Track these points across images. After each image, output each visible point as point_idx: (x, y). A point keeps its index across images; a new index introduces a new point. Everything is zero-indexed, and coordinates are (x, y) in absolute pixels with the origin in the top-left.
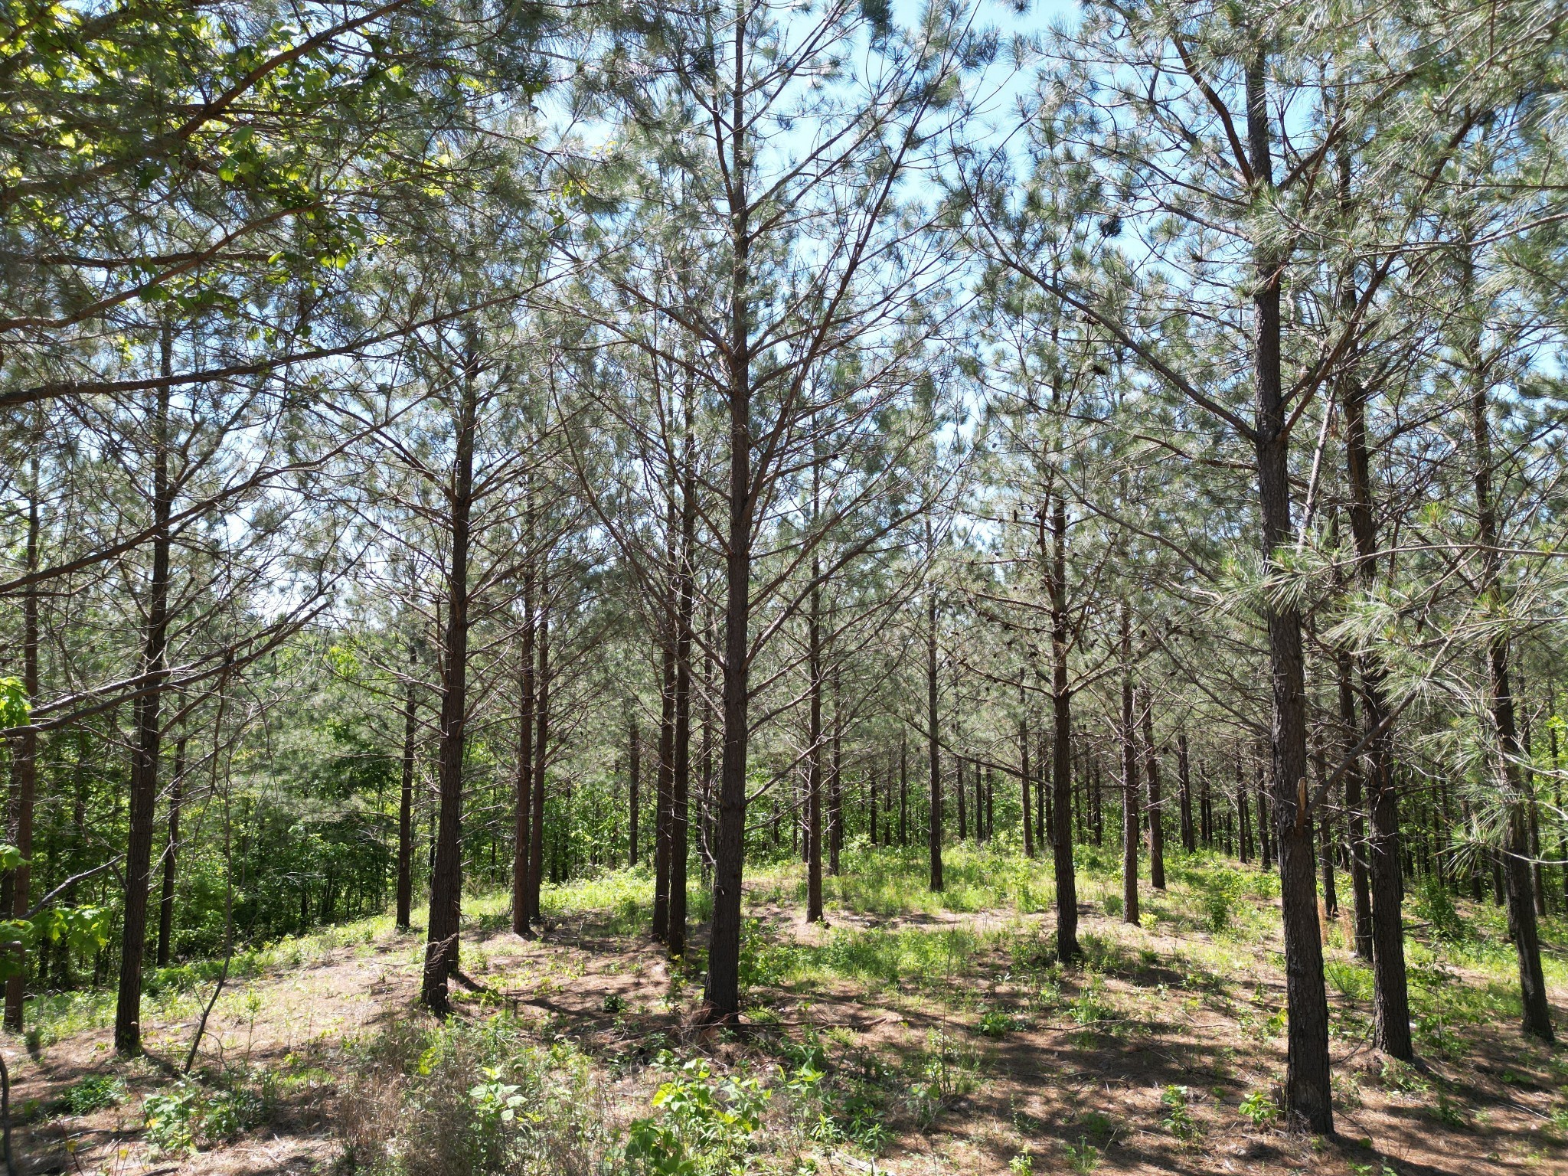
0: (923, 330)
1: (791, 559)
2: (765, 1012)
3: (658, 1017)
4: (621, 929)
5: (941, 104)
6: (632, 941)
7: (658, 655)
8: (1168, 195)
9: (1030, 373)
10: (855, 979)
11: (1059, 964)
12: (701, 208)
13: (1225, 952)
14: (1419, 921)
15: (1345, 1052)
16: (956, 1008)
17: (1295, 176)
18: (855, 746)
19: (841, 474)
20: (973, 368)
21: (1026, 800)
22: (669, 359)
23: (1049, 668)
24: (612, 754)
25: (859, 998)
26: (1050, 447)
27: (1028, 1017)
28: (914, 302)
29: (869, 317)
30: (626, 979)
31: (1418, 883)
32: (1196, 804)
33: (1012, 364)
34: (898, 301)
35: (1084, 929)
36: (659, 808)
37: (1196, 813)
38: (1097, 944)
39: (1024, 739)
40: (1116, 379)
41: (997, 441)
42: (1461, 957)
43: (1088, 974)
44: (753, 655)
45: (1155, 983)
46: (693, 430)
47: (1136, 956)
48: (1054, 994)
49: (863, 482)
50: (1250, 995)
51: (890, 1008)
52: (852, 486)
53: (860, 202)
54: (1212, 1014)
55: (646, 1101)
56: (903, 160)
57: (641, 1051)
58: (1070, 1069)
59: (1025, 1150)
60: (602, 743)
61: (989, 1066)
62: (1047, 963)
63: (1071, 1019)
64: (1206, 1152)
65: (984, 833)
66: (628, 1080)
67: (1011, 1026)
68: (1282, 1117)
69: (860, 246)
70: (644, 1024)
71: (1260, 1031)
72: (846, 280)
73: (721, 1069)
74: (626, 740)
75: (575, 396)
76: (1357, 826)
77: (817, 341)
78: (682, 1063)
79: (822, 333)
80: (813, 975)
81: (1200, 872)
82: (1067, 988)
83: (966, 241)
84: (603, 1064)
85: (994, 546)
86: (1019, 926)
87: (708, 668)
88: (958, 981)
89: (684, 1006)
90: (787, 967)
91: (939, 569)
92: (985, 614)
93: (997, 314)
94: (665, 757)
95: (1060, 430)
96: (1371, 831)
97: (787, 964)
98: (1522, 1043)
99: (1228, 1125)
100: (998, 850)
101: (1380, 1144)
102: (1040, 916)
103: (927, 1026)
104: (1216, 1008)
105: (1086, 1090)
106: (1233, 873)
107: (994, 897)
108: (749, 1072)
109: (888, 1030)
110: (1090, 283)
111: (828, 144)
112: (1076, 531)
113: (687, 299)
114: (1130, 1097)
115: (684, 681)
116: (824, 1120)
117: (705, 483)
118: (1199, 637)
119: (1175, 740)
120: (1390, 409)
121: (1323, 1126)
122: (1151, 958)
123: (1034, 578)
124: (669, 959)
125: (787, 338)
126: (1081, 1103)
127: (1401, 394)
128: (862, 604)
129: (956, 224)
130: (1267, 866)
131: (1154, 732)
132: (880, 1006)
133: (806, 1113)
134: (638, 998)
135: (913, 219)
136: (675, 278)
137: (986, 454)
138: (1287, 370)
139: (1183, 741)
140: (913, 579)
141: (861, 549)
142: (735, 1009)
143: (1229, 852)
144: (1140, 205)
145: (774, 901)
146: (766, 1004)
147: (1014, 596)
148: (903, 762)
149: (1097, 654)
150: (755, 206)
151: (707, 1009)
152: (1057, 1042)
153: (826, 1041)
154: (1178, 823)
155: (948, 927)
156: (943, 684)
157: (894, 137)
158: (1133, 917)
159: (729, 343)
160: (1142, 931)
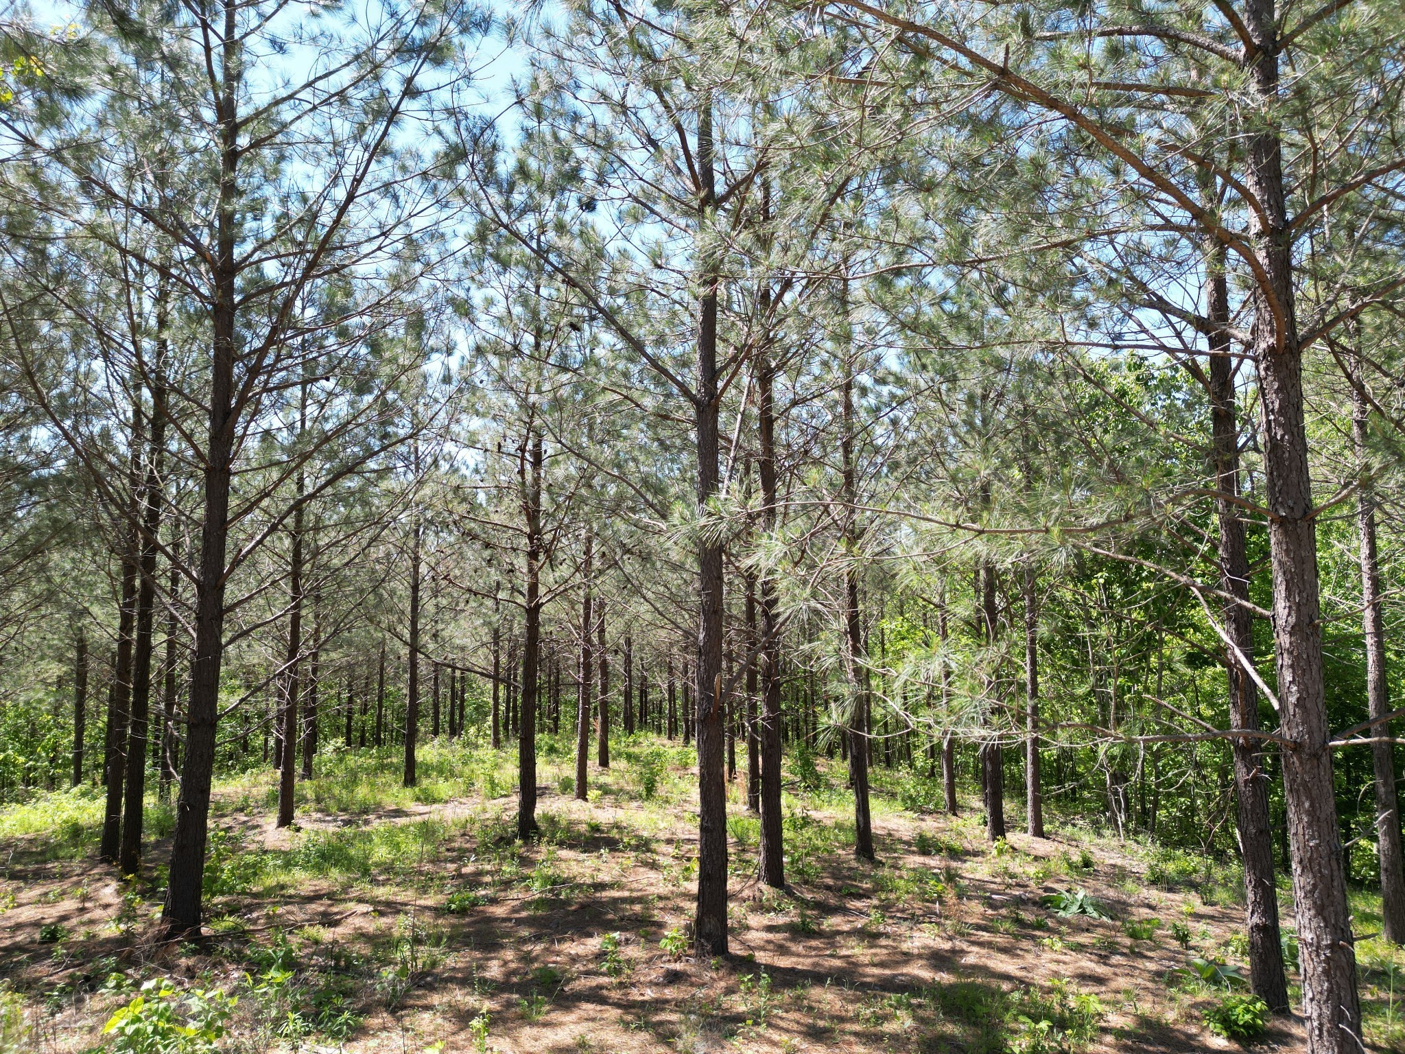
0: (417, 268)
1: (275, 474)
2: (229, 921)
3: (108, 940)
4: (61, 854)
5: (438, 62)
6: (76, 865)
7: (115, 566)
8: (635, 187)
9: (516, 321)
10: (326, 876)
11: (518, 842)
12: (183, 113)
13: (654, 816)
14: (791, 777)
15: (738, 887)
16: (425, 892)
17: (730, 192)
18: (334, 655)
19: (331, 395)
20: (464, 309)
21: (496, 698)
22: (141, 260)
23: (523, 582)
24: (55, 670)
25: (331, 896)
26: (532, 390)
27: (490, 892)
28: (408, 239)
29: (366, 248)
30: (69, 905)
31: (791, 747)
32: (636, 693)
33: (499, 309)
34: (393, 237)
35: (541, 808)
36: (109, 725)
37: (636, 701)
38: (552, 821)
39: (496, 644)
40: (587, 334)
41: (485, 378)
42: (818, 802)
43: (543, 848)
44: (231, 570)
45: (598, 848)
46: (165, 335)
47: (583, 828)
48: (514, 869)
49: (352, 404)
50: (671, 850)
51: (360, 901)
52: (341, 407)
53: (357, 138)
54: (642, 870)
55: (92, 1030)
56: (402, 108)
57: (87, 979)
58: (525, 932)
59: (484, 1011)
60: (42, 658)
61: (456, 941)
62: (509, 842)
63: (528, 889)
64: (633, 985)
65: (455, 730)
66: (69, 1012)
67: (474, 903)
68: (691, 946)
69: (357, 181)
70: (91, 950)
71: (677, 879)
72: (342, 210)
73: (180, 983)
74: (72, 654)
75: (21, 285)
76: (753, 707)
77: (312, 265)
78: (137, 984)
79: (317, 257)
80: (284, 878)
81: (636, 750)
82: (526, 862)
83: (461, 192)
84: (39, 998)
85: (477, 471)
86: (484, 811)
87: (175, 580)
88: (427, 867)
89: (138, 927)
90: (255, 874)
91: (427, 491)
92: (469, 534)
93: (488, 263)
94: (122, 672)
95: (541, 375)
96: (763, 711)
97: (255, 870)
98: (854, 864)
99: (651, 959)
100: (467, 744)
101: (762, 957)
102: (503, 800)
103: (398, 912)
104: (645, 864)
105: (538, 948)
106: (662, 749)
107: (463, 787)
108: (213, 982)
109: (358, 922)
110: (570, 249)
111: (326, 76)
112: (552, 464)
113: (163, 200)
114: (572, 948)
115: (148, 592)
116: (291, 1016)
117: (179, 392)
118: (646, 558)
119: (622, 641)
120: (789, 384)
121: (720, 949)
122: (595, 828)
123: (513, 503)
124: (120, 880)
125: (278, 256)
126: (536, 959)
127: (798, 374)
128: (347, 521)
129: (450, 176)
130: (687, 741)
131: (607, 636)
132: (351, 900)
133: (274, 1013)
134: (83, 924)
135: (410, 163)
136: (150, 177)
137: (474, 389)
138: (720, 347)
139: (629, 642)
140: (400, 499)
141: (350, 469)
142: (197, 921)
143: (659, 732)
144: (613, 192)
145: (242, 810)
146: (231, 913)
147: (495, 518)
148: (382, 668)
149: (564, 570)
150: (246, 121)
151: (167, 927)
152: (515, 910)
153: (295, 941)
154: (621, 710)
155: (419, 819)
156: (424, 595)
157: (392, 81)
158: (582, 795)
159: (215, 252)
160: (590, 805)
